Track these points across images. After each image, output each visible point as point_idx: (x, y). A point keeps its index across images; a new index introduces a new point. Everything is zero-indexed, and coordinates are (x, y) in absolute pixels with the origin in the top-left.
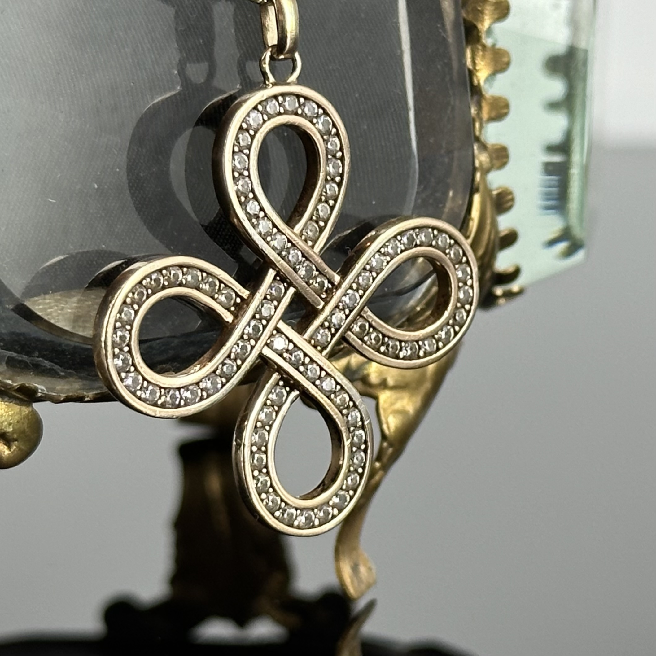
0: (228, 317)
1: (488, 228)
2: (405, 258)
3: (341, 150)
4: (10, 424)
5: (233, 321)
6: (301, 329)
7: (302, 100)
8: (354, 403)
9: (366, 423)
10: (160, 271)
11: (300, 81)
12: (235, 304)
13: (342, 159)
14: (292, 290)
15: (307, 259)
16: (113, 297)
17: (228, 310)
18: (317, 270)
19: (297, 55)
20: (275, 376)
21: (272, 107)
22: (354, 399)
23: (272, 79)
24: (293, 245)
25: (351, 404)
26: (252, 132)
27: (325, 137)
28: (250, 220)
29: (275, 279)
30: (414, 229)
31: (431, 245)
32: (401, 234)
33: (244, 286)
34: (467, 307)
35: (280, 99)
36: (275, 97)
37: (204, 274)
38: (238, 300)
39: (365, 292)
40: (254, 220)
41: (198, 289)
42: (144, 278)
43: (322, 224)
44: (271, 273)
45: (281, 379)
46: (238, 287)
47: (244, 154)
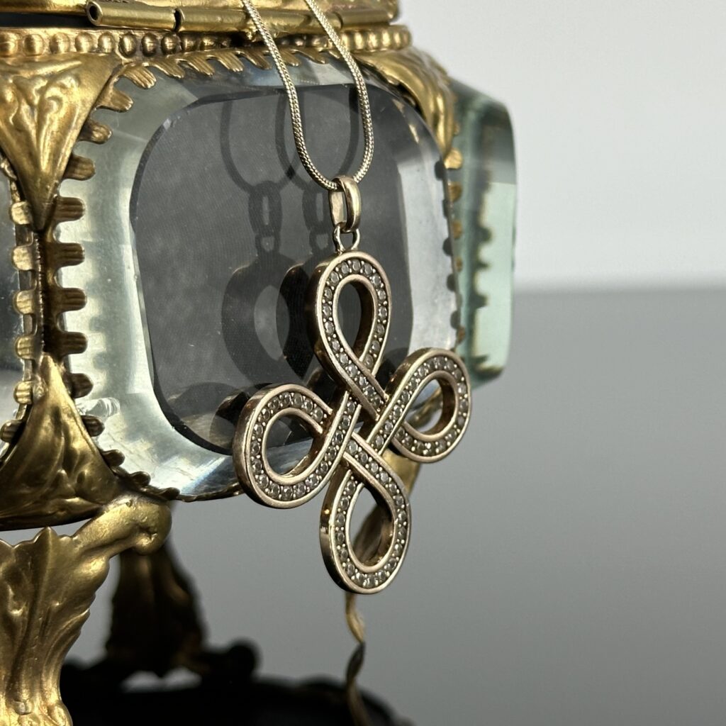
0: (320, 430)
2: (429, 379)
3: (387, 299)
4: (153, 520)
5: (323, 432)
6: (365, 436)
7: (362, 262)
8: (400, 490)
9: (407, 505)
10: (278, 396)
11: (360, 249)
12: (324, 420)
13: (387, 306)
14: (359, 406)
15: (369, 383)
16: (249, 417)
17: (319, 423)
18: (376, 391)
19: (357, 231)
20: (349, 473)
21: (345, 268)
22: (400, 487)
23: (342, 247)
24: (362, 373)
25: (398, 491)
26: (333, 288)
27: (377, 290)
28: (334, 354)
29: (349, 399)
30: (433, 357)
31: (443, 369)
32: (425, 361)
33: (329, 406)
34: (465, 414)
35: (349, 262)
36: (346, 261)
37: (305, 398)
38: (325, 416)
39: (405, 406)
40: (337, 355)
41: (300, 408)
42: (268, 402)
43: (375, 356)
44: (346, 395)
45: (352, 475)
46: (325, 406)
47: (329, 304)
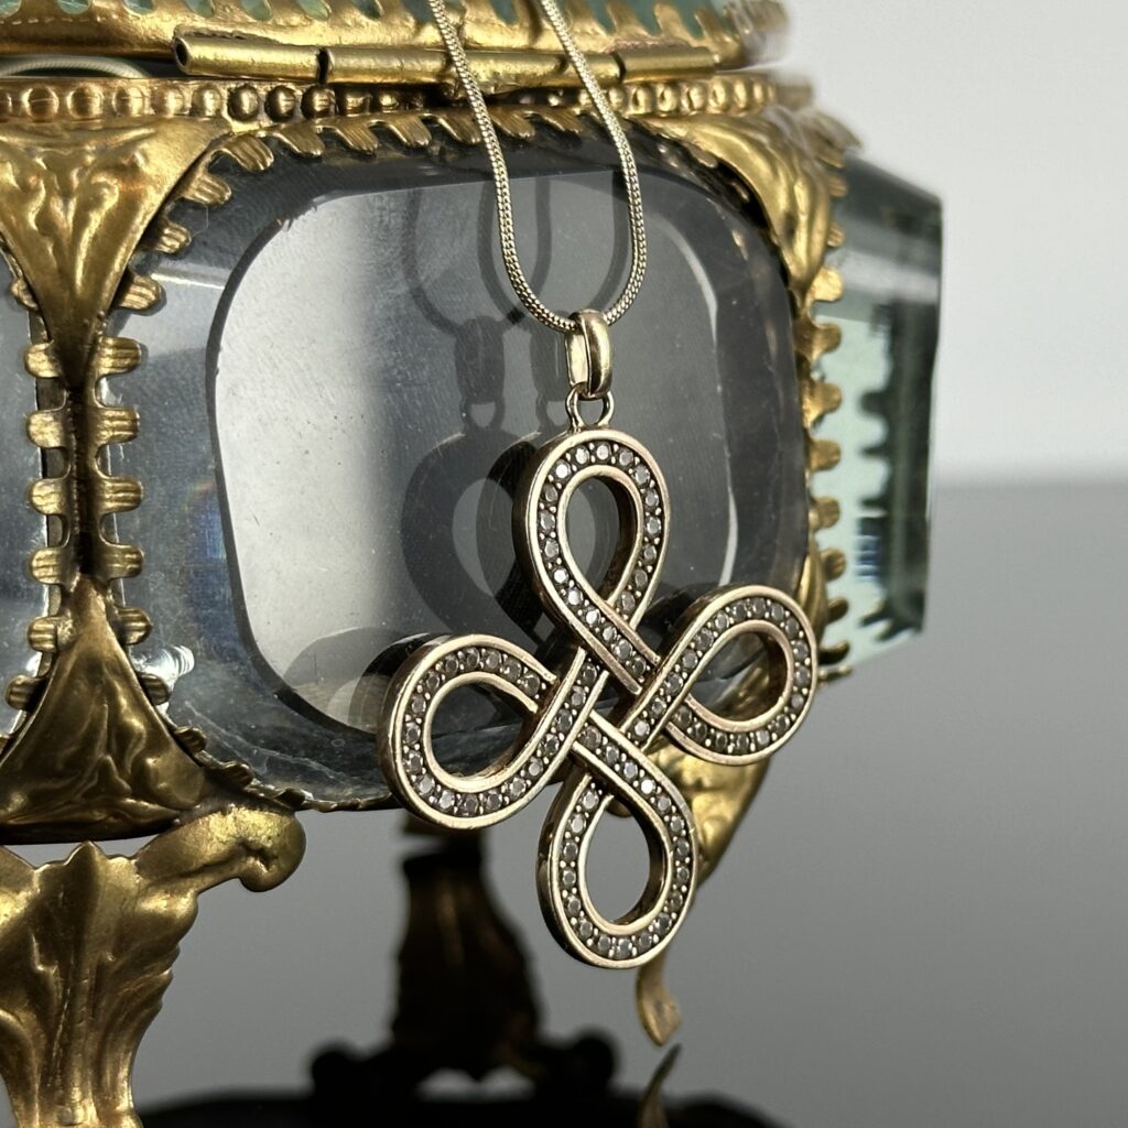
0: (533, 707)
1: (817, 597)
2: (734, 634)
3: (661, 505)
4: (269, 838)
5: (538, 711)
6: (616, 720)
7: (616, 447)
8: (677, 808)
9: (691, 831)
10: (455, 653)
11: (614, 425)
12: (541, 692)
13: (661, 517)
14: (605, 674)
15: (623, 637)
16: (402, 685)
17: (532, 698)
18: (634, 649)
19: (609, 394)
20: (587, 778)
21: (582, 456)
22: (678, 803)
23: (581, 424)
24: (608, 620)
25: (674, 809)
26: (559, 486)
27: (642, 491)
28: (558, 590)
29: (586, 661)
30: (744, 598)
31: (763, 618)
32: (730, 605)
33: (550, 668)
34: (805, 691)
35: (592, 446)
36: (585, 444)
37: (505, 656)
38: (544, 686)
39: (689, 675)
40: (563, 591)
41: (498, 673)
42: (437, 662)
43: (638, 594)
44: (581, 654)
45: (592, 781)
46: (542, 670)
47: (550, 512)
